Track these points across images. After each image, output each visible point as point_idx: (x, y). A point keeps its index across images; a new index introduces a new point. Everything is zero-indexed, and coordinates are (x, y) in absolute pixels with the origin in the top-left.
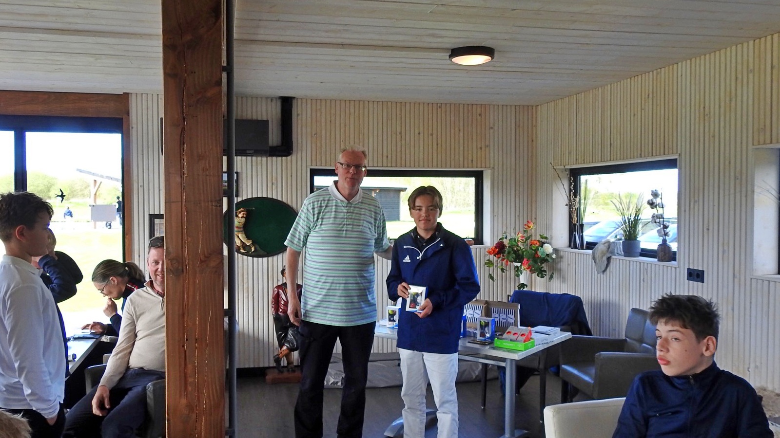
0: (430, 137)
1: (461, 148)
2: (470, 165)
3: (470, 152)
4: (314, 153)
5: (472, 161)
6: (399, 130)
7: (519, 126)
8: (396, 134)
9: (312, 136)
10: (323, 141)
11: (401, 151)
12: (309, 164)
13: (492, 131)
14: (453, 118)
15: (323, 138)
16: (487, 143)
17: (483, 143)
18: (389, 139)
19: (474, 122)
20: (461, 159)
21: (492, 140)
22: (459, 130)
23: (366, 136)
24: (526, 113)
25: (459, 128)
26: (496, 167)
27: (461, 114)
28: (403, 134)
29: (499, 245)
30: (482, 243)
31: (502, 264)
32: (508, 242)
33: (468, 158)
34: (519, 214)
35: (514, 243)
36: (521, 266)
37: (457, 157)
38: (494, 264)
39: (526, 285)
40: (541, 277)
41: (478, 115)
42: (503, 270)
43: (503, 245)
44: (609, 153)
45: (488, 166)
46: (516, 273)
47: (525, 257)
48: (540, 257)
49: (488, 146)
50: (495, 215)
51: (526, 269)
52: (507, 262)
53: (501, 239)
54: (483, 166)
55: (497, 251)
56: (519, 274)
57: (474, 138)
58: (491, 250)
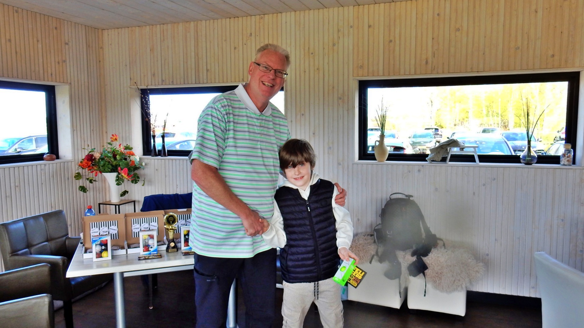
0: (8, 44)
1: (41, 60)
2: (50, 79)
3: (49, 65)
5: (52, 74)
13: (67, 46)
14: (30, 26)
17: (60, 58)
19: (51, 35)
20: (41, 72)
21: (67, 56)
22: (38, 41)
24: (93, 34)
25: (37, 38)
26: (73, 83)
27: (39, 24)
29: (90, 158)
30: (58, 157)
31: (92, 175)
32: (99, 154)
33: (47, 72)
34: (93, 129)
35: (109, 155)
36: (122, 176)
37: (37, 69)
38: (82, 176)
39: (127, 192)
40: (135, 184)
41: (54, 28)
42: (91, 181)
43: (93, 158)
44: (205, 77)
45: (65, 81)
46: (117, 182)
47: (121, 166)
48: (135, 165)
49: (65, 61)
50: (74, 129)
51: (127, 178)
52: (96, 173)
53: (90, 152)
54: (62, 81)
55: (90, 163)
56: (120, 182)
57: (52, 51)
58: (84, 163)
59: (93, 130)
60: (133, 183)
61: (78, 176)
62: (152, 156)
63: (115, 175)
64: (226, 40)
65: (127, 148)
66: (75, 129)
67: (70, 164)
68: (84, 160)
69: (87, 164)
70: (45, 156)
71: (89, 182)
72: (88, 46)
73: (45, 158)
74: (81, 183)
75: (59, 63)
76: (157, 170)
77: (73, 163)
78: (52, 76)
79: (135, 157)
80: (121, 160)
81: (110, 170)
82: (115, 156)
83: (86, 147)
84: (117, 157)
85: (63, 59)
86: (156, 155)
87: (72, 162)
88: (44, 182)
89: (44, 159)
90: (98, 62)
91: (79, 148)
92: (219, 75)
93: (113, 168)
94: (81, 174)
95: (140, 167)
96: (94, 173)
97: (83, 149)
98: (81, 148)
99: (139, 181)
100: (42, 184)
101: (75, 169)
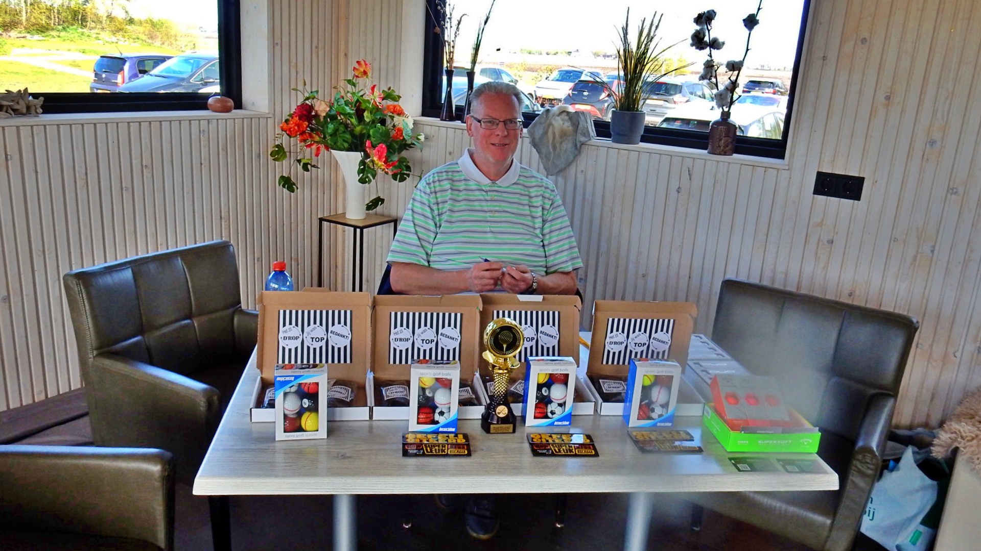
29: (306, 112)
30: (239, 105)
31: (308, 154)
32: (325, 106)
34: (318, 44)
35: (348, 109)
36: (373, 161)
38: (288, 154)
39: (382, 201)
40: (400, 181)
42: (305, 168)
43: (313, 113)
46: (361, 175)
47: (373, 139)
48: (404, 139)
50: (276, 42)
51: (383, 167)
52: (318, 149)
53: (307, 99)
55: (305, 126)
56: (368, 177)
58: (291, 125)
59: (317, 47)
60: (396, 180)
61: (279, 153)
62: (442, 120)
63: (358, 156)
65: (388, 96)
66: (277, 40)
67: (263, 121)
68: (292, 118)
69: (298, 127)
70: (210, 101)
71: (300, 168)
73: (210, 105)
74: (285, 167)
76: (450, 154)
77: (270, 121)
79: (403, 120)
80: (373, 122)
81: (346, 145)
82: (359, 113)
83: (300, 87)
84: (366, 114)
86: (451, 118)
87: (267, 118)
88: (205, 160)
89: (208, 106)
91: (286, 87)
93: (355, 141)
94: (286, 150)
95: (414, 144)
96: (314, 147)
97: (293, 89)
98: (290, 86)
99: (408, 175)
100: (201, 164)
101: (274, 135)
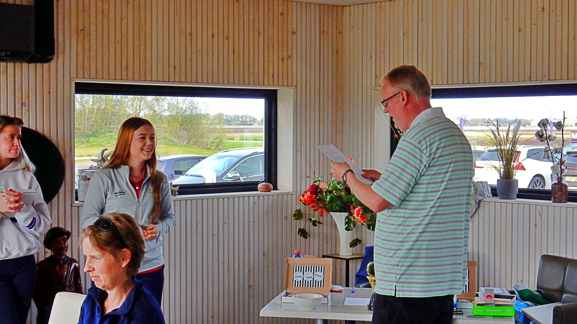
0: (226, 42)
1: (261, 59)
2: (271, 83)
3: (271, 64)
4: (80, 59)
5: (273, 76)
6: (189, 31)
7: (323, 32)
8: (186, 37)
9: (77, 34)
10: (93, 41)
11: (191, 60)
12: (74, 75)
13: (294, 36)
14: (251, 17)
15: (93, 37)
16: (290, 54)
17: (285, 53)
18: (177, 43)
19: (276, 24)
20: (261, 73)
21: (294, 50)
22: (259, 34)
23: (148, 36)
24: (330, 14)
25: (258, 30)
26: (299, 86)
27: (261, 13)
28: (194, 35)
29: (315, 190)
30: (275, 188)
32: (326, 185)
33: (268, 73)
35: (339, 187)
36: (354, 218)
37: (256, 70)
38: (304, 215)
39: (360, 241)
41: (280, 15)
42: (314, 224)
43: (319, 190)
44: (476, 74)
45: (290, 84)
46: (347, 225)
47: (354, 204)
49: (289, 57)
51: (360, 220)
52: (322, 212)
53: (316, 182)
54: (285, 84)
55: (314, 198)
56: (351, 227)
57: (276, 45)
58: (306, 197)
60: (369, 229)
61: (298, 215)
63: (344, 215)
64: (507, 19)
66: (299, 149)
67: (289, 196)
68: (306, 193)
69: (310, 198)
70: (259, 185)
71: (311, 224)
72: (322, 32)
73: (259, 188)
74: (302, 224)
75: (283, 59)
77: (294, 196)
78: (273, 78)
83: (312, 175)
85: (288, 54)
87: (292, 194)
88: (256, 220)
90: (335, 53)
91: (303, 176)
92: (496, 70)
93: (344, 206)
94: (303, 213)
96: (320, 211)
97: (308, 177)
98: (306, 175)
100: (254, 222)
101: (296, 205)
